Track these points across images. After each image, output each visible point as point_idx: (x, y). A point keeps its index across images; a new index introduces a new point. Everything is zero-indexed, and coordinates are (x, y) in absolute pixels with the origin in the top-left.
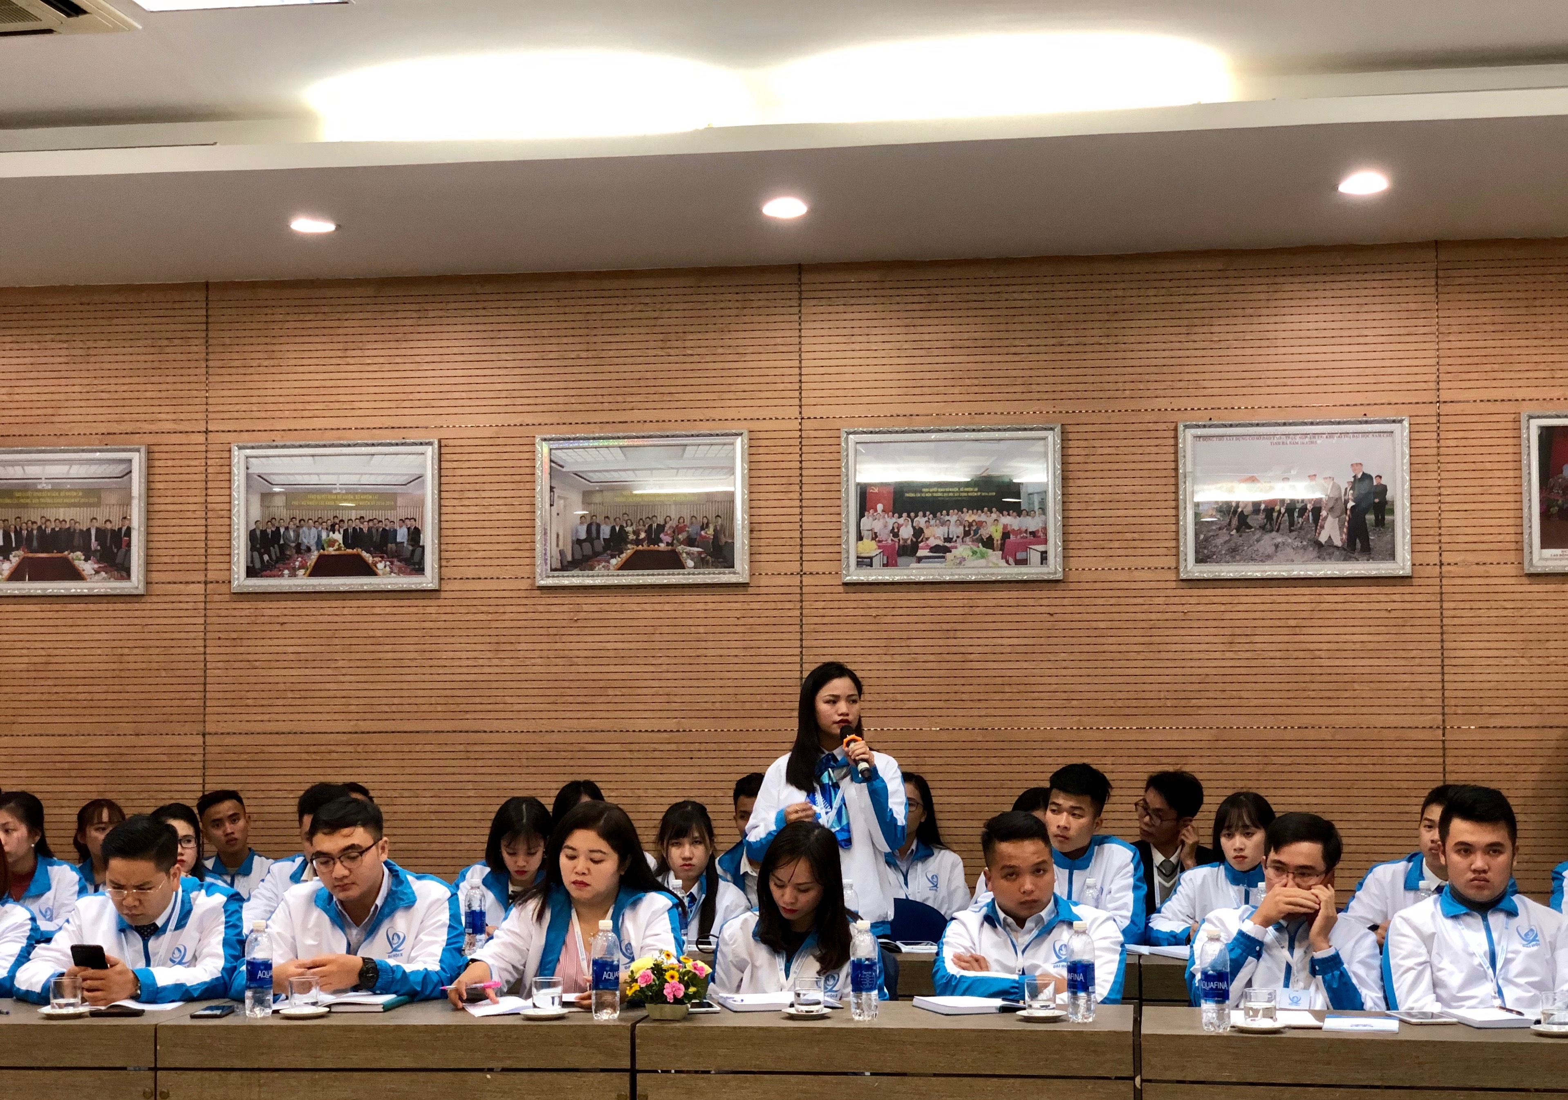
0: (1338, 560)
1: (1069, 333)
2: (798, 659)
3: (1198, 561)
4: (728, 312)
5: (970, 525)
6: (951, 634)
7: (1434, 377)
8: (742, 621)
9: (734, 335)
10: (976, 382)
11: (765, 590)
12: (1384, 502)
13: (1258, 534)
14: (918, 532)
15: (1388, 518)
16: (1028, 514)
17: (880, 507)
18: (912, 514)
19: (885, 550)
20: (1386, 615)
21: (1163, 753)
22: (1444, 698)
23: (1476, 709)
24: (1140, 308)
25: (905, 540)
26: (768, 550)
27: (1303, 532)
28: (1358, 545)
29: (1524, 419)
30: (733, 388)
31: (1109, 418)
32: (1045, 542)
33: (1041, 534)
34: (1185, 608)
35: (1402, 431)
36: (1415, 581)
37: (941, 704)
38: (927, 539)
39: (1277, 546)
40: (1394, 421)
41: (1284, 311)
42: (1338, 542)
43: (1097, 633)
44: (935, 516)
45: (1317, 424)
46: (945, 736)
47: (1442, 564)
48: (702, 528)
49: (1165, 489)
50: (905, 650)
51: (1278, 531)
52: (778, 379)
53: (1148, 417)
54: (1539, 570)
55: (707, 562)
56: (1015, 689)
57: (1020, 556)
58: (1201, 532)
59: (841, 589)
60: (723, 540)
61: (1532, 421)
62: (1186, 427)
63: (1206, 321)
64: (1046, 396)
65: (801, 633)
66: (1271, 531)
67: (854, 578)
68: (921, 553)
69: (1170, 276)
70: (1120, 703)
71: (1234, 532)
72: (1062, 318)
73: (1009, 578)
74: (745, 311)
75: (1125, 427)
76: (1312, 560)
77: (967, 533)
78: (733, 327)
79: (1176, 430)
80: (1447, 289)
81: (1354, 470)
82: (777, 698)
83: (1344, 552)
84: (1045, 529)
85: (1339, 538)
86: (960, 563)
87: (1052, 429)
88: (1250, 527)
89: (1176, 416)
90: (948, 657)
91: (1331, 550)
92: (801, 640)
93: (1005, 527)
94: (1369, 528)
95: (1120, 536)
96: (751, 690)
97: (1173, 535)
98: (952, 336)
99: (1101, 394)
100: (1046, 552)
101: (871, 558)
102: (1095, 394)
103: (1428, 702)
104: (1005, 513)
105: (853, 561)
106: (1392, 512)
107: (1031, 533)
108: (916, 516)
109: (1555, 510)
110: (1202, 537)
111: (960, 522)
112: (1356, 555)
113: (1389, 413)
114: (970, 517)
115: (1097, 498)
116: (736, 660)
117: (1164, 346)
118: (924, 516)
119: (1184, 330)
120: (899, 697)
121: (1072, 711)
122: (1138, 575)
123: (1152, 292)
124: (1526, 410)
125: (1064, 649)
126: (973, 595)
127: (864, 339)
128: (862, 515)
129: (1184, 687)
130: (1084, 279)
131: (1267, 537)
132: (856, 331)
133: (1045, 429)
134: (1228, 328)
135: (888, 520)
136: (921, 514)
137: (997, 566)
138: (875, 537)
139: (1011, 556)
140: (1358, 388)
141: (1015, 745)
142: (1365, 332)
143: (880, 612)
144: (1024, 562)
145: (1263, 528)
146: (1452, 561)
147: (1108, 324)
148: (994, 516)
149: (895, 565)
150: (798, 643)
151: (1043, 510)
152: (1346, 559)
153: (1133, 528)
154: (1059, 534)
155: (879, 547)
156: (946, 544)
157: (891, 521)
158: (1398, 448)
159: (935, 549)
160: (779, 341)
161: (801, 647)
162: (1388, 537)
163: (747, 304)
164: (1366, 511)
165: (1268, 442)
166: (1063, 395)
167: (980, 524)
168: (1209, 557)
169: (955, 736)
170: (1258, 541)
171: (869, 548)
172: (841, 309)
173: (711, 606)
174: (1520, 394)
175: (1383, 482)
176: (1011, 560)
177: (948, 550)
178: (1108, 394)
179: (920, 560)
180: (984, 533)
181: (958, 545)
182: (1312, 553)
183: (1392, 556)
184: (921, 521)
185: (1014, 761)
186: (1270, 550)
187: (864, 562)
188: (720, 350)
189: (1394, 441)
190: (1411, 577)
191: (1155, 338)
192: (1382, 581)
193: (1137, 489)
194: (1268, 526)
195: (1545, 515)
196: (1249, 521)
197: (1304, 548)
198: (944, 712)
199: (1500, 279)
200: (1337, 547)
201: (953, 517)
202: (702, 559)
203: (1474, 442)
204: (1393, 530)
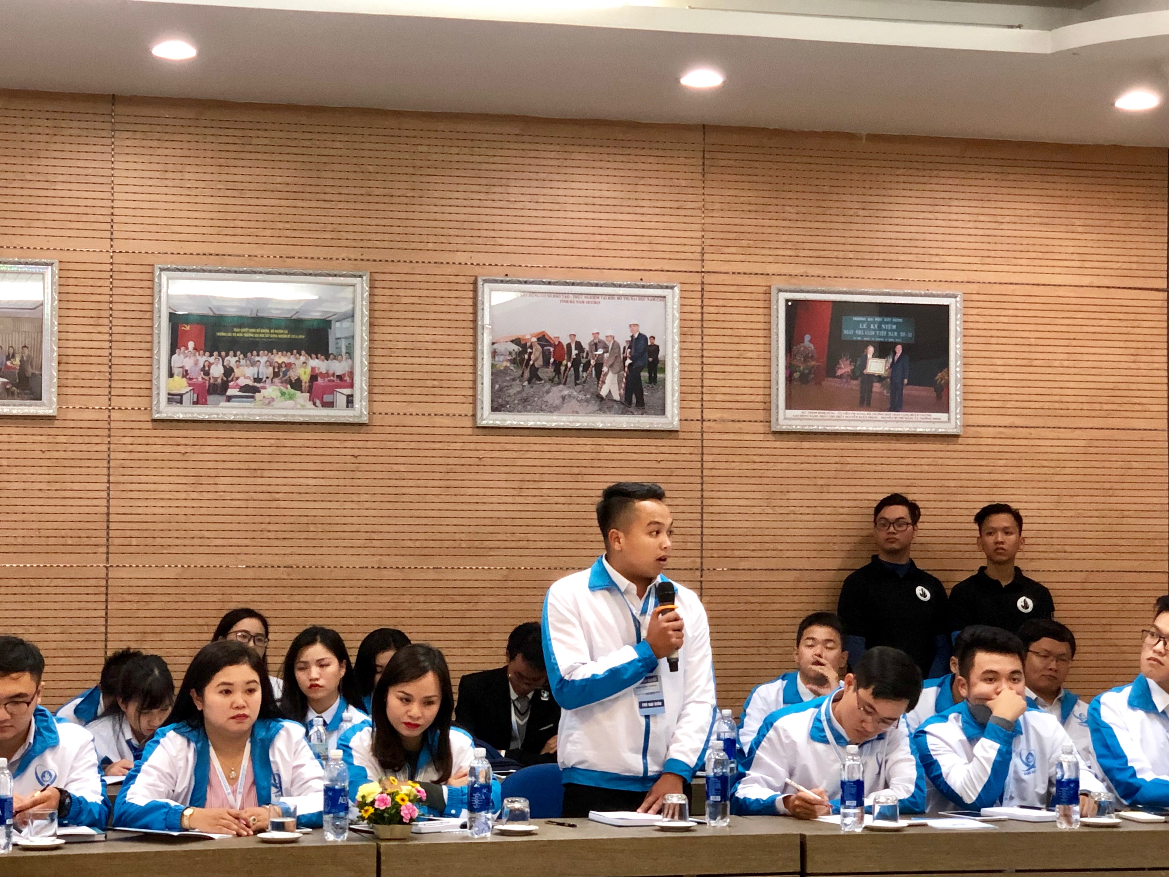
0: (617, 413)
1: (377, 184)
2: (104, 494)
3: (494, 409)
4: (38, 138)
5: (280, 366)
6: (259, 473)
7: (699, 249)
8: (48, 455)
9: (44, 162)
10: (288, 226)
11: (72, 424)
12: (656, 361)
13: (548, 386)
14: (228, 371)
15: (659, 375)
16: (335, 358)
17: (191, 345)
18: (223, 354)
19: (195, 387)
20: (655, 465)
21: (456, 591)
22: (702, 542)
23: (728, 553)
24: (444, 165)
25: (216, 379)
26: (75, 383)
27: (586, 386)
28: (634, 400)
29: (774, 291)
30: (42, 216)
31: (414, 268)
32: (352, 386)
33: (347, 378)
34: (480, 454)
35: (674, 296)
36: (681, 435)
37: (247, 542)
38: (237, 378)
39: (563, 398)
40: (667, 287)
41: (572, 178)
42: (616, 397)
43: (397, 475)
44: (245, 356)
45: (602, 285)
46: (250, 573)
47: (703, 420)
48: (8, 358)
49: (463, 339)
50: (212, 488)
51: (565, 384)
52: (89, 210)
53: (450, 270)
54: (784, 428)
55: (13, 394)
56: (320, 528)
57: (327, 398)
58: (497, 382)
59: (150, 425)
60: (30, 371)
61: (781, 294)
62: (485, 281)
63: (504, 182)
64: (354, 244)
65: (109, 468)
66: (559, 384)
67: (163, 416)
68: (230, 392)
69: (471, 137)
70: (418, 544)
71: (526, 383)
72: (371, 168)
73: (317, 420)
74: (56, 138)
75: (428, 279)
76: (594, 412)
77: (276, 375)
78: (43, 154)
79: (475, 283)
80: (713, 169)
81: (632, 331)
82: (82, 534)
83: (622, 406)
84: (351, 374)
85: (618, 392)
86: (269, 403)
87: (360, 276)
88: (540, 379)
89: (477, 270)
90: (255, 496)
91: (610, 404)
92: (109, 475)
93: (313, 369)
94: (644, 385)
95: (421, 383)
96: (55, 525)
97: (470, 384)
98: (264, 179)
99: (406, 245)
100: (352, 396)
101: (181, 395)
102: (400, 245)
103: (690, 545)
104: (314, 356)
105: (163, 398)
106: (663, 370)
107: (338, 376)
108: (227, 355)
109: (796, 375)
110: (497, 386)
111: (270, 363)
112: (631, 409)
113: (662, 279)
114: (280, 358)
115: (401, 345)
116: (41, 494)
117: (466, 203)
118: (235, 356)
119: (484, 189)
120: (207, 534)
121: (373, 550)
122: (439, 421)
123: (455, 150)
124: (776, 283)
125: (367, 490)
126: (280, 435)
127: (178, 175)
128: (172, 352)
129: (478, 529)
130: (392, 132)
131: (555, 389)
132: (170, 167)
133: (354, 276)
134: (523, 190)
135: (199, 358)
136: (231, 353)
137: (303, 407)
138: (185, 374)
139: (318, 398)
140: (635, 254)
141: (319, 583)
142: (643, 203)
143: (189, 449)
144: (330, 405)
145: (551, 380)
146: (712, 417)
147: (414, 178)
148: (302, 359)
149: (205, 403)
150: (105, 479)
151: (350, 354)
152: (624, 412)
153: (434, 376)
154: (365, 378)
155: (190, 385)
156: (256, 384)
157: (202, 359)
158: (669, 311)
159: (245, 388)
160: (90, 171)
161: (109, 482)
162: (659, 394)
163: (57, 131)
164: (641, 369)
165: (558, 300)
166: (370, 244)
167: (289, 366)
168: (502, 406)
169: (261, 573)
170: (548, 392)
171: (180, 385)
172: (155, 144)
173: (15, 438)
174: (771, 269)
175: (656, 342)
176: (318, 402)
177: (257, 390)
178: (414, 245)
179: (229, 399)
180: (293, 375)
181: (267, 386)
182: (594, 406)
183: (662, 411)
184: (231, 360)
185: (318, 598)
186: (558, 402)
187: (175, 399)
188: (29, 177)
189: (665, 304)
190: (677, 431)
191: (456, 195)
192: (652, 433)
193: (438, 338)
194: (556, 379)
195: (789, 379)
196: (539, 373)
197: (587, 401)
198: (250, 550)
199: (756, 164)
200: (615, 401)
201: (263, 359)
202: (7, 390)
203: (732, 310)
204: (664, 387)
